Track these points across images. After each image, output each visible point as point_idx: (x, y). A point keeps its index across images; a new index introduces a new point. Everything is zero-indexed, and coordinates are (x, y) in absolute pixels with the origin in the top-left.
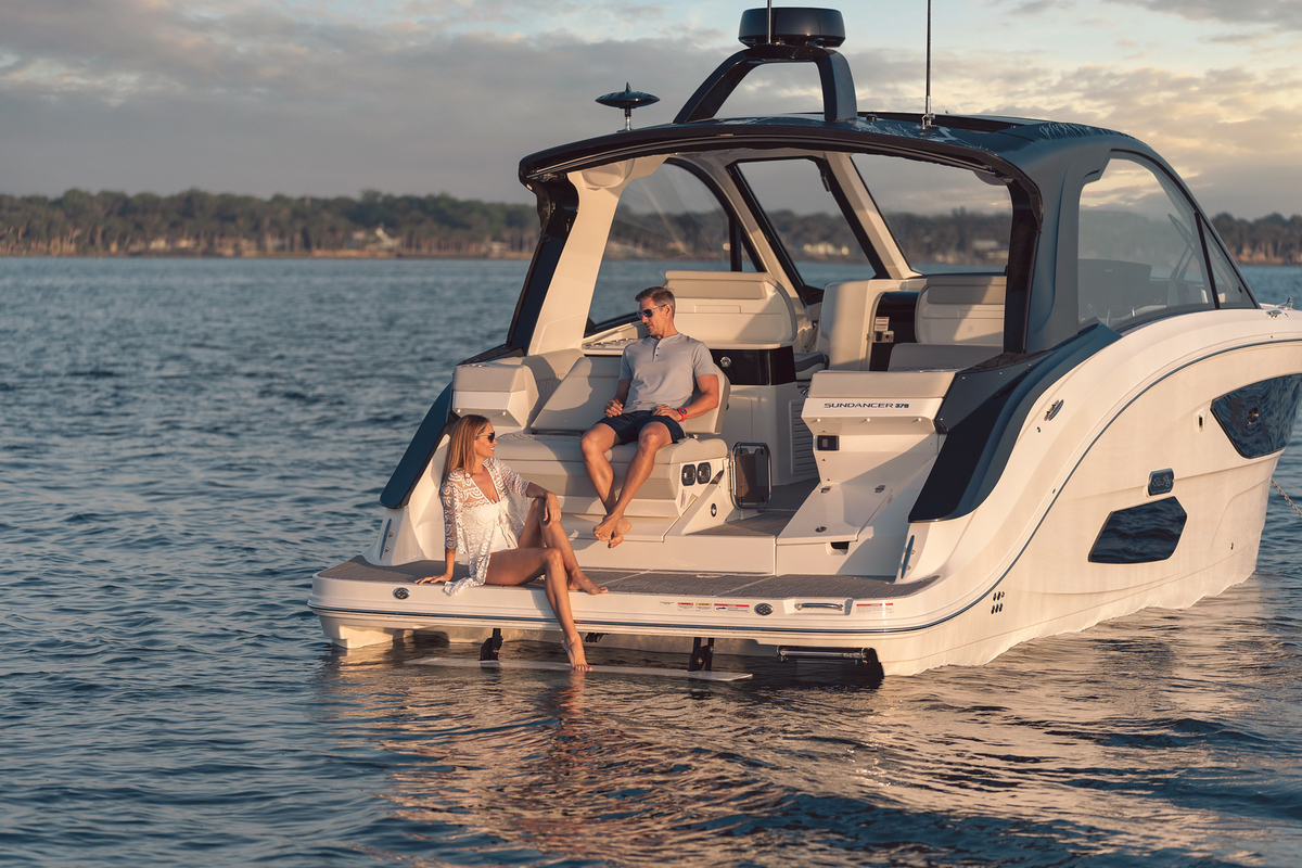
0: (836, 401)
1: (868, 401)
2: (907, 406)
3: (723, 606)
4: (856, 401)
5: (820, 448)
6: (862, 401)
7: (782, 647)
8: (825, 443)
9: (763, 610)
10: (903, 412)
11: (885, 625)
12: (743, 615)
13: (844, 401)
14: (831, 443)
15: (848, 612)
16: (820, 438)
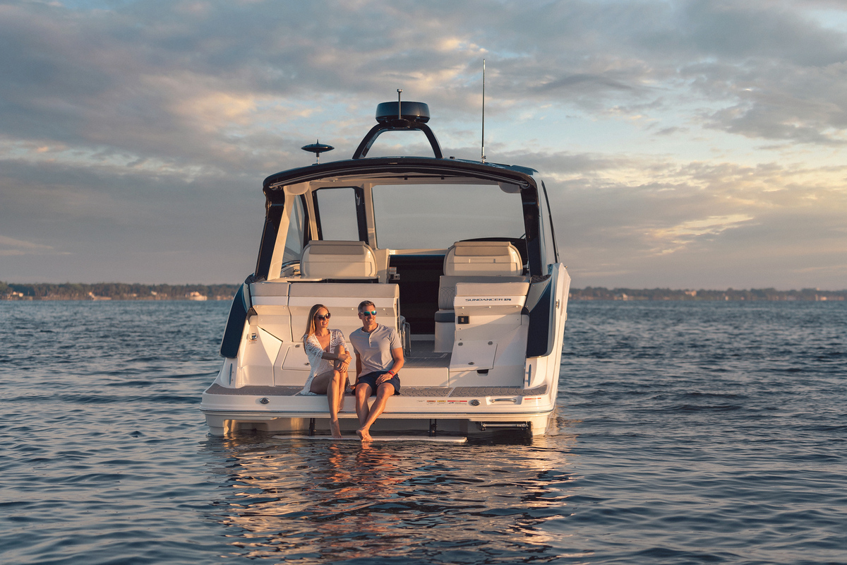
0: (472, 298)
1: (489, 298)
2: (510, 300)
3: (453, 402)
4: (483, 298)
5: (460, 322)
6: (486, 298)
7: (484, 422)
8: (463, 320)
9: (475, 403)
10: (508, 303)
11: (538, 409)
12: (464, 406)
13: (476, 298)
14: (466, 320)
15: (520, 403)
16: (460, 318)
